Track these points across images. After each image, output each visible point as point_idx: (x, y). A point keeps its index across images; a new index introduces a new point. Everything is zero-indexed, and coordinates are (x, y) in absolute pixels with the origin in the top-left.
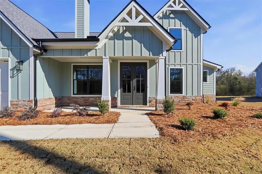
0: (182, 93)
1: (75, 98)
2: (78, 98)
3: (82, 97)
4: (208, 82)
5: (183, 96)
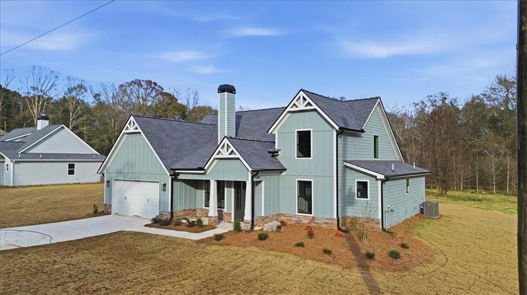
0: (311, 214)
4: (368, 199)
5: (313, 217)
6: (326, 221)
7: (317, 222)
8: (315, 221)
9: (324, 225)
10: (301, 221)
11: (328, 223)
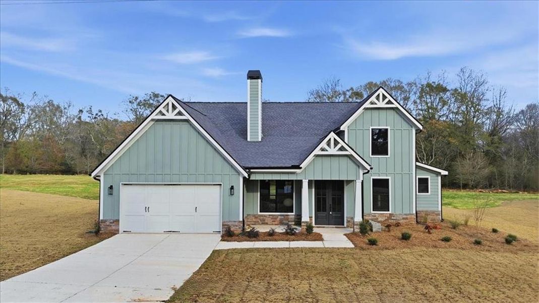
0: (389, 211)
1: (262, 216)
2: (265, 216)
3: (270, 215)
4: (429, 193)
5: (390, 214)
6: (405, 217)
7: (395, 218)
8: (393, 218)
9: (403, 221)
10: (378, 219)
11: (407, 219)
